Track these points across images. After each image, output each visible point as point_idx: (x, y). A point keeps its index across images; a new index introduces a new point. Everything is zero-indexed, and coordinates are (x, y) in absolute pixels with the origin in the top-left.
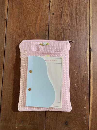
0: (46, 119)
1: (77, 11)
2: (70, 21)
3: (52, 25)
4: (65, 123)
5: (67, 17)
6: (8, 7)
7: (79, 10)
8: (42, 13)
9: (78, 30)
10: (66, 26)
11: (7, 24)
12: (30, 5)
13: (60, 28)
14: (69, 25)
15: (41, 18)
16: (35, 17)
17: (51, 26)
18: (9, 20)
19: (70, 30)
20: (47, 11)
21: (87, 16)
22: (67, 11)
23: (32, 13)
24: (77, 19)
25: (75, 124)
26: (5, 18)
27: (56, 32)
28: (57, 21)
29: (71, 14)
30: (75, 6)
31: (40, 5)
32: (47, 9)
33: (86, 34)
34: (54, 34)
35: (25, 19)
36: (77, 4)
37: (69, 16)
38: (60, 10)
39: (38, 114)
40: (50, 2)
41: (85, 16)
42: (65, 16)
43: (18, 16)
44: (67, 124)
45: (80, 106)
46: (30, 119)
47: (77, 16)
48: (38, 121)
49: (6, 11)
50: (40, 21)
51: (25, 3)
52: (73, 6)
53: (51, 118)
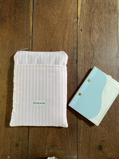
0: (78, 144)
1: (107, 27)
2: (99, 37)
3: (81, 42)
4: (99, 147)
5: (96, 33)
6: (33, 24)
7: (109, 26)
8: (69, 29)
9: (109, 47)
10: (96, 43)
11: (33, 42)
12: (56, 22)
13: (90, 45)
14: (99, 42)
15: (68, 35)
16: (62, 34)
17: (79, 44)
18: (34, 37)
19: (100, 47)
20: (75, 28)
21: (117, 32)
22: (96, 27)
23: (59, 30)
24: (108, 35)
25: (110, 149)
26: (31, 36)
27: (86, 49)
28: (86, 38)
29: (100, 30)
30: (105, 22)
31: (67, 22)
32: (75, 25)
33: (117, 51)
34: (83, 51)
35: (52, 36)
36: (106, 19)
37: (98, 32)
38: (88, 26)
39: (69, 138)
40: (78, 18)
41: (116, 32)
42: (94, 32)
43: (44, 34)
44: (101, 149)
45: (115, 128)
46: (61, 144)
47: (108, 31)
48: (69, 146)
49: (31, 28)
50: (68, 38)
51: (51, 20)
52: (103, 21)
53: (84, 142)
